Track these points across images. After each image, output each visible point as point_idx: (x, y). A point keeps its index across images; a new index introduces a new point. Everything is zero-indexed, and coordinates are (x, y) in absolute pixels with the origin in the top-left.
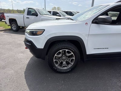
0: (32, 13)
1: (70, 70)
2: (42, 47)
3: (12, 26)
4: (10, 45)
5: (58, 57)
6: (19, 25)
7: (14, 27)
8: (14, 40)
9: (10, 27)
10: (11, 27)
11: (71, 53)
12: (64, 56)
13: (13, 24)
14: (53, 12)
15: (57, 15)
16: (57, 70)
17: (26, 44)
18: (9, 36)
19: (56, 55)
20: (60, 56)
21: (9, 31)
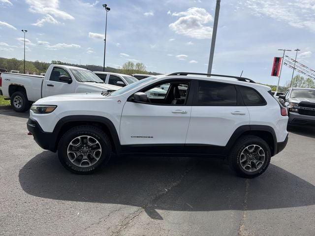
0: (61, 76)
1: (94, 168)
2: (51, 131)
3: (15, 99)
4: (4, 135)
5: (75, 147)
6: (29, 99)
7: (18, 102)
8: (12, 127)
9: (9, 102)
10: (12, 102)
11: (96, 141)
12: (86, 147)
13: (17, 97)
14: (111, 75)
15: (118, 82)
16: (72, 168)
17: (29, 127)
18: (4, 120)
19: (71, 143)
20: (78, 145)
21: (5, 110)
